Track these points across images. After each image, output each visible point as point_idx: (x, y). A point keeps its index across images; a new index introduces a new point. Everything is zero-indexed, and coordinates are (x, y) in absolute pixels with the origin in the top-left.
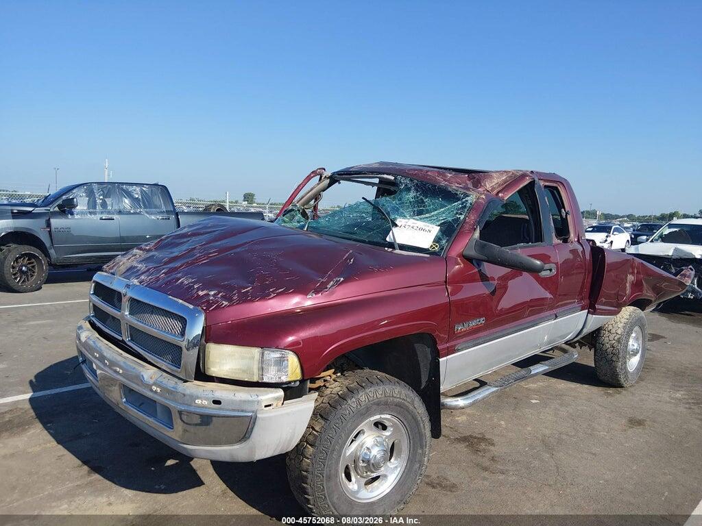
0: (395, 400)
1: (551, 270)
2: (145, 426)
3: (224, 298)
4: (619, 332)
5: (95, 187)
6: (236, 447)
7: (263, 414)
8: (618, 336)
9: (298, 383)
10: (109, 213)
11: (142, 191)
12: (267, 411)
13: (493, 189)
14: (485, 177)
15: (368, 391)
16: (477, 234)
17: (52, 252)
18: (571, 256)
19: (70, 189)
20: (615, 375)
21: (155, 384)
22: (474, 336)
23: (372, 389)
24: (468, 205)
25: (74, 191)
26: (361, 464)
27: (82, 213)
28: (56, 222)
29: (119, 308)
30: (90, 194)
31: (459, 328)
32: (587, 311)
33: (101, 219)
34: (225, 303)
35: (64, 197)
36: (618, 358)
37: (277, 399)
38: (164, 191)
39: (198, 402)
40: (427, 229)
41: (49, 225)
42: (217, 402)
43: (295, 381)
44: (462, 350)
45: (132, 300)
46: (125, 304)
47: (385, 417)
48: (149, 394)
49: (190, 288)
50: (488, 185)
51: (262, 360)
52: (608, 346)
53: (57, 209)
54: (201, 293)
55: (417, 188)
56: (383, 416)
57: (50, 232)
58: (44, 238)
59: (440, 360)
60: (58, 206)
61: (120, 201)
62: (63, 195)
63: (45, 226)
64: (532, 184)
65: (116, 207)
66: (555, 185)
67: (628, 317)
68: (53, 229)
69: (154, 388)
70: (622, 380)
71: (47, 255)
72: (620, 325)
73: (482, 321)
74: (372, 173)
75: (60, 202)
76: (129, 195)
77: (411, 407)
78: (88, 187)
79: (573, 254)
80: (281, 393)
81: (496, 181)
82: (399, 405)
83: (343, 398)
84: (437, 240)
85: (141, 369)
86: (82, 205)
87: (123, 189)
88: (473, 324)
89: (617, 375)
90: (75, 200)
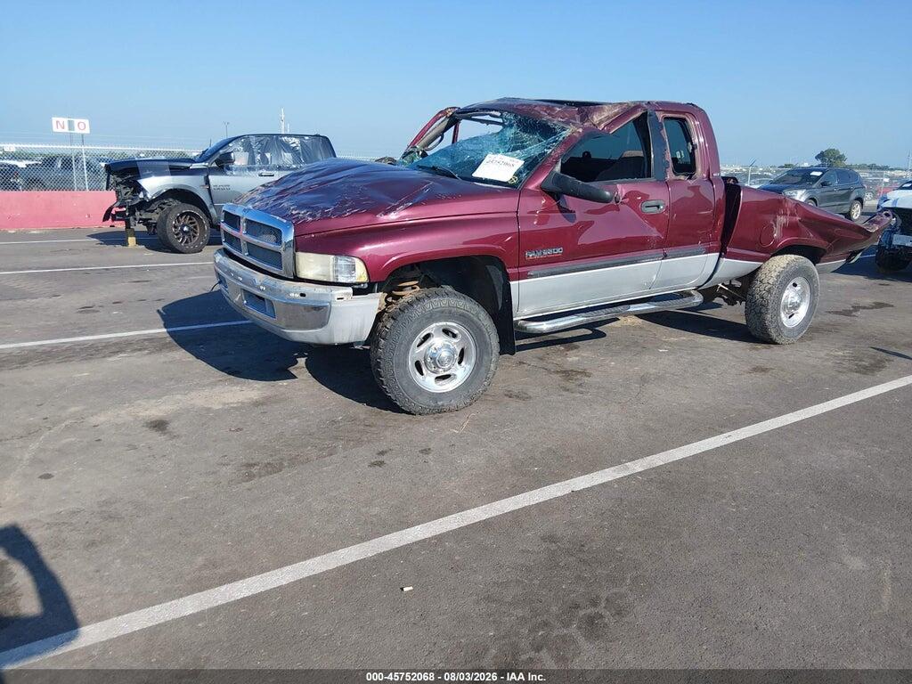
0: (459, 310)
1: (658, 207)
2: (261, 322)
3: (310, 215)
4: (771, 282)
5: (253, 140)
6: (319, 330)
7: (336, 305)
8: (769, 286)
9: (366, 286)
10: (268, 169)
11: (302, 143)
12: (339, 303)
13: (601, 122)
14: (594, 111)
15: (433, 300)
16: (558, 168)
17: (212, 211)
18: (690, 194)
19: (226, 144)
20: (765, 329)
21: (261, 285)
22: (550, 265)
23: (437, 299)
24: (561, 139)
25: (230, 145)
26: (429, 360)
27: (241, 169)
28: (214, 179)
29: (238, 229)
30: (248, 148)
31: (531, 255)
32: (718, 254)
33: (261, 175)
34: (310, 219)
35: (221, 151)
36: (767, 310)
37: (347, 294)
38: (326, 141)
39: (292, 295)
40: (511, 163)
41: (207, 182)
42: (303, 295)
43: (364, 283)
44: (536, 276)
45: (248, 221)
46: (243, 225)
47: (451, 324)
48: (258, 293)
49: (288, 209)
50: (596, 118)
51: (336, 265)
52: (757, 296)
53: (214, 165)
54: (294, 212)
55: (520, 124)
56: (448, 323)
57: (209, 190)
58: (204, 196)
59: (511, 283)
60: (217, 161)
61: (279, 155)
62: (221, 149)
63: (204, 184)
64: (644, 116)
65: (274, 162)
66: (682, 116)
67: (785, 265)
68: (212, 187)
69: (262, 287)
70: (774, 335)
71: (208, 215)
72: (774, 274)
73: (559, 251)
74: (484, 109)
75: (217, 157)
76: (287, 147)
77: (475, 319)
78: (245, 140)
79: (694, 191)
80: (350, 290)
81: (606, 114)
82: (462, 315)
83: (411, 304)
84: (518, 174)
85: (252, 275)
86: (240, 159)
87: (282, 141)
88: (548, 252)
89: (766, 329)
90: (232, 154)
